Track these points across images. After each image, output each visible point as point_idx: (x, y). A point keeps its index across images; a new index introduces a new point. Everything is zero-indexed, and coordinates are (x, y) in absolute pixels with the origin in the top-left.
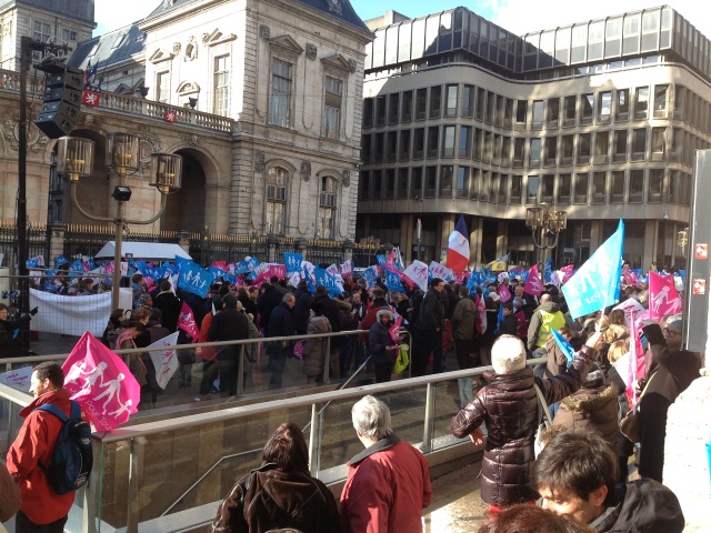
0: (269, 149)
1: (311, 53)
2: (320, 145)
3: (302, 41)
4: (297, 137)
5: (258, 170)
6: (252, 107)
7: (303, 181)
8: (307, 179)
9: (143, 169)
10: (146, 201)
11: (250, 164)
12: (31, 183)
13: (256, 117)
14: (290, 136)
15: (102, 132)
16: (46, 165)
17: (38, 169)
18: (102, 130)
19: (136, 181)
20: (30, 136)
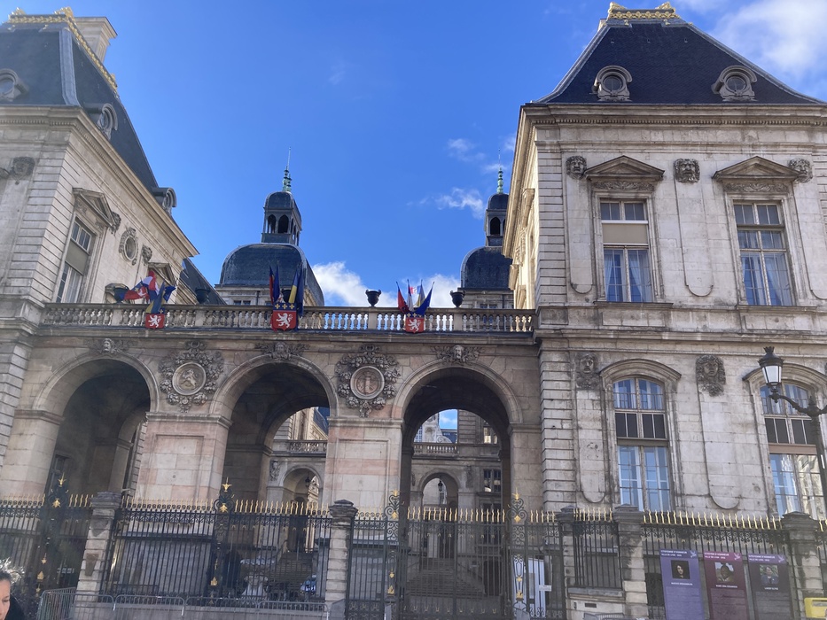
0: (609, 346)
1: (687, 172)
2: (741, 320)
3: (662, 161)
4: (673, 314)
5: (585, 386)
6: (562, 282)
7: (706, 396)
8: (715, 392)
9: (366, 409)
10: (372, 462)
11: (565, 377)
12: (189, 448)
13: (571, 295)
14: (656, 314)
15: (300, 364)
16: (213, 419)
17: (200, 427)
18: (301, 360)
19: (354, 430)
20: (193, 382)
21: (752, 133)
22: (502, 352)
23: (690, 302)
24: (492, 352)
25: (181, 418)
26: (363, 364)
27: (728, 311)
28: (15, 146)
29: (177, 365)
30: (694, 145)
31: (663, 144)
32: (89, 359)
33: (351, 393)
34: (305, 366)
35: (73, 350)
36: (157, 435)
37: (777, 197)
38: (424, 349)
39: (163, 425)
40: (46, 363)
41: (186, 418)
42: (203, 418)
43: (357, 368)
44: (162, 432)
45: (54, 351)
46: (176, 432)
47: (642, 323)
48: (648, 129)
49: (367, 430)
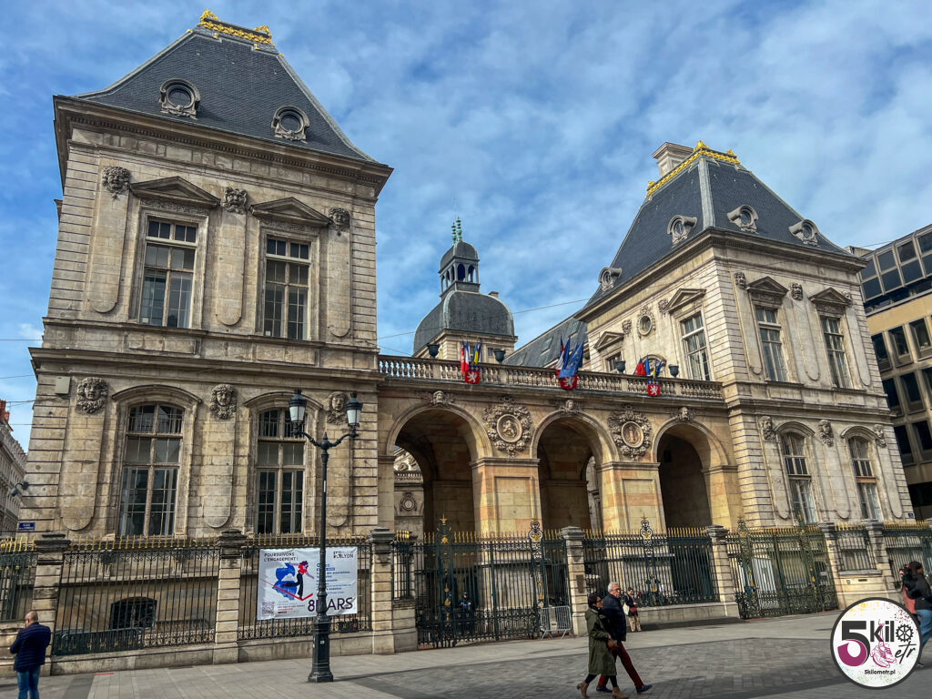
2: (834, 397)
3: (785, 282)
4: (804, 392)
6: (744, 364)
7: (827, 447)
9: (635, 456)
10: (644, 496)
11: (756, 433)
12: (520, 487)
13: (750, 374)
14: (796, 391)
15: (585, 419)
16: (533, 463)
17: (525, 469)
18: (586, 416)
19: (630, 471)
20: (512, 431)
21: (822, 270)
22: (707, 413)
23: (809, 384)
24: (701, 413)
25: (510, 462)
26: (627, 420)
27: (828, 391)
28: (327, 194)
29: (497, 417)
30: (797, 273)
31: (782, 270)
32: (423, 409)
33: (624, 444)
34: (588, 420)
35: (407, 400)
36: (496, 477)
37: (839, 316)
38: (661, 411)
39: (497, 468)
40: (386, 412)
41: (514, 462)
42: (527, 463)
43: (623, 423)
44: (498, 475)
45: (389, 400)
46: (508, 475)
47: (790, 397)
48: (773, 257)
49: (638, 472)
